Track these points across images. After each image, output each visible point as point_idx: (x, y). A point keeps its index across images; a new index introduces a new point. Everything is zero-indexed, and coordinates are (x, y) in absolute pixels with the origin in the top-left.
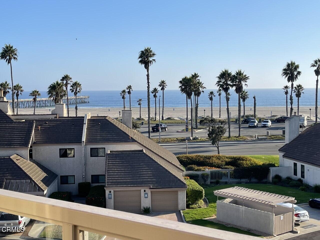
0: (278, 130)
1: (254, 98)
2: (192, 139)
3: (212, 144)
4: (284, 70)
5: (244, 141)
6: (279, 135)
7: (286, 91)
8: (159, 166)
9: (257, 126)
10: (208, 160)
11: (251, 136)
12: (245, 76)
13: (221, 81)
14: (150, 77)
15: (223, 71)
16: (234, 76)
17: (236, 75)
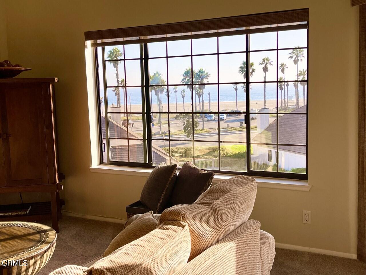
0: (234, 123)
1: (209, 94)
2: (161, 133)
3: (187, 137)
4: (241, 67)
5: (208, 133)
6: (237, 127)
7: (235, 87)
8: (162, 158)
9: (214, 120)
10: (188, 152)
11: (213, 129)
12: (207, 73)
13: (185, 79)
14: (119, 76)
15: (187, 69)
16: (197, 74)
17: (199, 73)
